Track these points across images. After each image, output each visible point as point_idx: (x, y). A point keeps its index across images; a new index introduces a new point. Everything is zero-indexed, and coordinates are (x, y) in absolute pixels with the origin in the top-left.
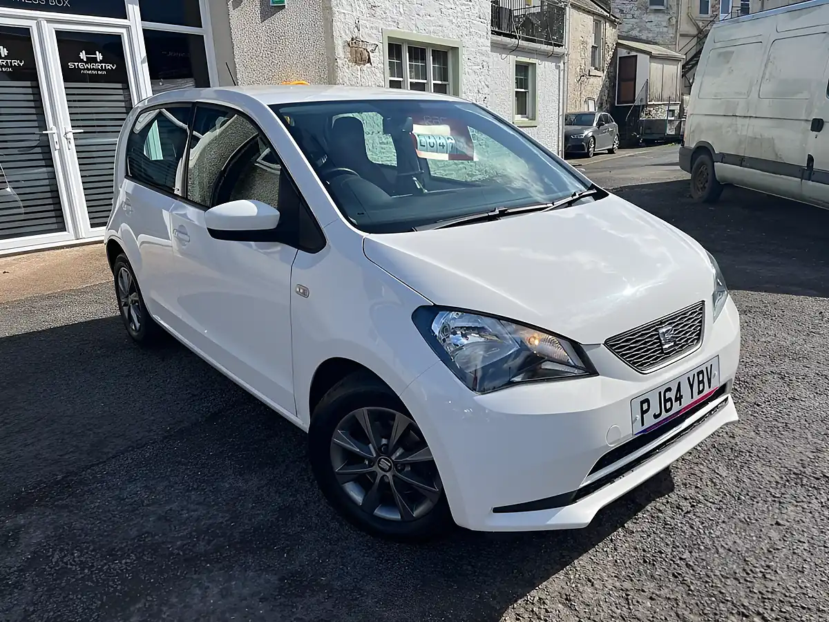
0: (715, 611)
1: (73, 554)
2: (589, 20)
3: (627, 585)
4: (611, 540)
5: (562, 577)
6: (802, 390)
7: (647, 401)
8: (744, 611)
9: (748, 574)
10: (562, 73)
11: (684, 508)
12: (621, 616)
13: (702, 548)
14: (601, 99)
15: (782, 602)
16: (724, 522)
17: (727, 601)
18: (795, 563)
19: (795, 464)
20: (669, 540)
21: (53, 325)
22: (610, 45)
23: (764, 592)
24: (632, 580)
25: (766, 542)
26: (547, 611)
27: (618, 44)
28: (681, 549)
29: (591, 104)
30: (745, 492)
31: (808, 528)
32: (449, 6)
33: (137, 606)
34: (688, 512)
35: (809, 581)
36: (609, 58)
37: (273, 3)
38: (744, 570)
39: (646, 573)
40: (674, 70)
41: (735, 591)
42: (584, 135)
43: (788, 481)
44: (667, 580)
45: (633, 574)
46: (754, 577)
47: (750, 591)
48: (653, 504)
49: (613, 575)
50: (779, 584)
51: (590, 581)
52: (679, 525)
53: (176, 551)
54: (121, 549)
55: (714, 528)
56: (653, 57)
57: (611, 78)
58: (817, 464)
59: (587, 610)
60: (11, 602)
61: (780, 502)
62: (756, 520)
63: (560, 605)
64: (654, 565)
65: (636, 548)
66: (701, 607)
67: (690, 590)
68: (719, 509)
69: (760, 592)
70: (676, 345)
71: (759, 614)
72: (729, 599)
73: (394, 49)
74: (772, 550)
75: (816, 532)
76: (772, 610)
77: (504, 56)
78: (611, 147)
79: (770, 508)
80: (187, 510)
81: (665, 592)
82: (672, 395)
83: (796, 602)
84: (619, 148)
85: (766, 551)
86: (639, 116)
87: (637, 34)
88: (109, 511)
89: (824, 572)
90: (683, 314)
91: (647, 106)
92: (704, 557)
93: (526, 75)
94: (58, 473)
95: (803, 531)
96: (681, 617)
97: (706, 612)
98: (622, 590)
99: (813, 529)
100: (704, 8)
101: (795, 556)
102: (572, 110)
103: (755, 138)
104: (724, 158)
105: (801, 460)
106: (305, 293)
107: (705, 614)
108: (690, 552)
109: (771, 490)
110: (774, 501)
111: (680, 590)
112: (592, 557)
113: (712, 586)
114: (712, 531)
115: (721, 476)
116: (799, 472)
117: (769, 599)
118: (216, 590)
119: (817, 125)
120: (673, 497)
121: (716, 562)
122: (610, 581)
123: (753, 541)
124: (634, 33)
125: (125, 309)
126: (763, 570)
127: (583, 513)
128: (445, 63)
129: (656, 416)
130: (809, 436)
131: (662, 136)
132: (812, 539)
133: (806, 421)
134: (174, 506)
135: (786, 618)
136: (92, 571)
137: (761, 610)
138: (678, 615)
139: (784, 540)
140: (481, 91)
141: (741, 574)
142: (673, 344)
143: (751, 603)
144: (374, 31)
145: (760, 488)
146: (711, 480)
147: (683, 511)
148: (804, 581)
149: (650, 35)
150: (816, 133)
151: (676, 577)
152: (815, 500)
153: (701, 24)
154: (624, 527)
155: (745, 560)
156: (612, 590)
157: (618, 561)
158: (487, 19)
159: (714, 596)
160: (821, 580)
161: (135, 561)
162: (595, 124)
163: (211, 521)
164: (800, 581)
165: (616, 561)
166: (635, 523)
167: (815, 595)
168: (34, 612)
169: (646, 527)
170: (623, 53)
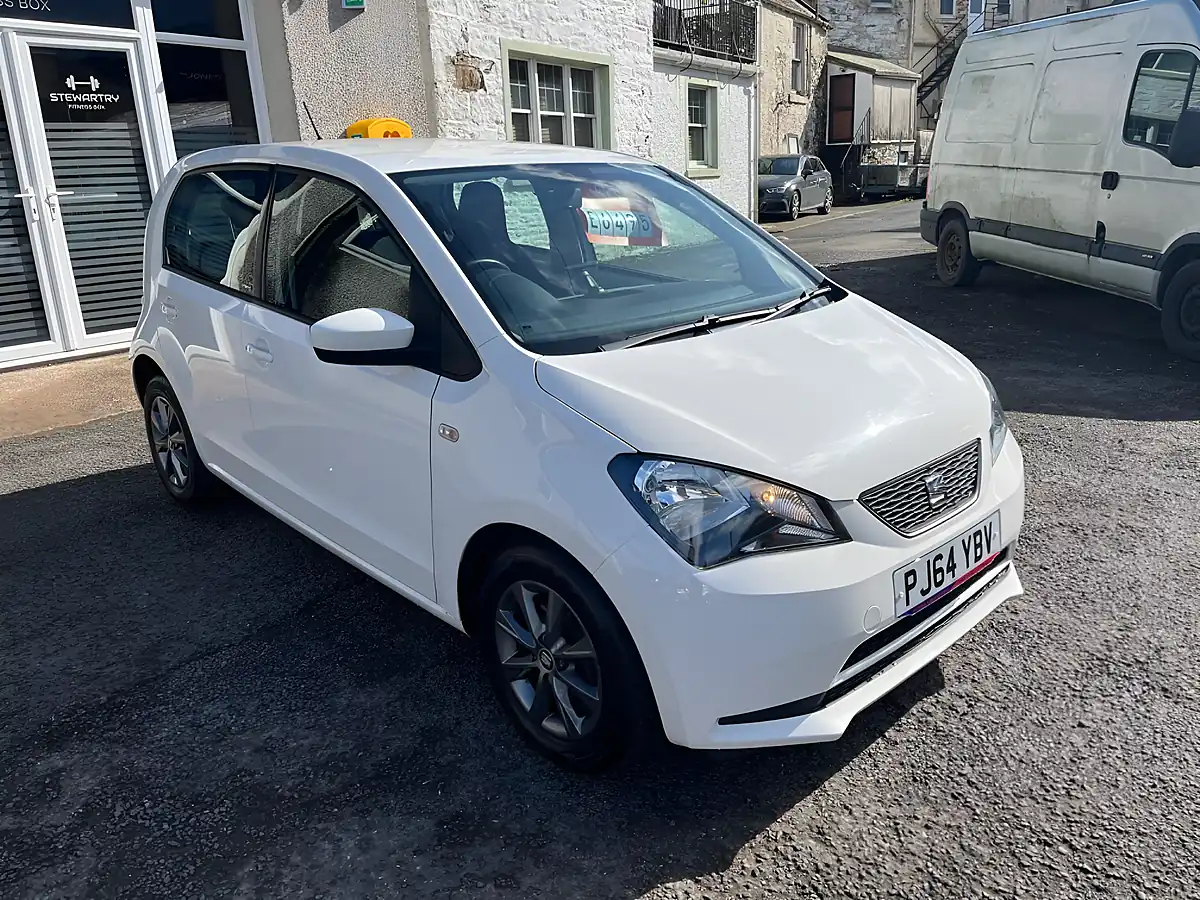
0: (1009, 840)
1: (143, 805)
2: (788, 23)
3: (895, 811)
4: (870, 754)
5: (810, 805)
6: (1101, 547)
7: (913, 572)
8: (1046, 838)
9: (1047, 791)
10: (753, 101)
11: (959, 710)
12: (891, 851)
13: (986, 759)
14: (806, 136)
15: (1093, 825)
16: (1011, 725)
17: (1025, 826)
18: (1107, 774)
19: (1099, 646)
20: (944, 751)
21: (51, 480)
22: (818, 60)
23: (1070, 814)
24: (900, 805)
25: (1067, 749)
26: (795, 849)
27: (828, 58)
28: (959, 762)
29: (793, 143)
30: (1035, 685)
31: (1120, 729)
32: (594, 6)
33: (246, 870)
34: (964, 714)
35: (1125, 797)
36: (816, 77)
37: (347, 4)
38: (1042, 786)
39: (917, 795)
40: (907, 95)
41: (1032, 814)
42: (785, 188)
43: (1090, 669)
44: (945, 802)
45: (901, 796)
46: (1056, 795)
47: (1052, 813)
48: (919, 705)
49: (877, 799)
50: (1088, 803)
51: (846, 808)
52: (955, 731)
53: (288, 794)
54: (209, 794)
55: (1000, 733)
56: (876, 76)
57: (819, 105)
58: (1126, 646)
59: (846, 846)
60: (67, 873)
61: (1082, 697)
62: (1053, 721)
63: (811, 841)
64: (927, 784)
65: (902, 764)
66: (991, 835)
67: (976, 814)
68: (1005, 709)
69: (1064, 814)
70: (946, 498)
71: (1065, 841)
72: (1027, 824)
73: (518, 68)
74: (1075, 759)
75: (1131, 735)
76: (1081, 836)
77: (672, 77)
78: (822, 205)
79: (1070, 705)
80: (294, 737)
81: (944, 818)
82: (943, 564)
83: (1110, 825)
84: (833, 205)
85: (1068, 761)
86: (859, 161)
87: (855, 44)
88: (184, 742)
89: (1143, 786)
90: (954, 457)
91: (869, 145)
92: (990, 771)
93: (703, 104)
94: (99, 693)
95: (1114, 734)
96: (967, 849)
97: (997, 841)
98: (888, 817)
99: (1127, 731)
100: (946, 8)
101: (1106, 767)
102: (766, 152)
103: (1024, 198)
104: (982, 225)
105: (1106, 641)
106: (453, 436)
107: (997, 844)
108: (972, 766)
109: (1070, 682)
110: (1074, 696)
111: (963, 814)
112: (847, 778)
113: (1003, 808)
114: (998, 738)
115: (1003, 665)
116: (1104, 658)
117: (1076, 822)
118: (351, 844)
119: (1110, 181)
120: (944, 696)
121: (1007, 776)
122: (873, 807)
123: (1050, 748)
124: (849, 42)
125: (162, 456)
126: (1066, 786)
127: (833, 721)
128: (590, 87)
129: (924, 593)
130: (1115, 609)
131: (892, 188)
132: (1126, 743)
133: (1109, 588)
134: (275, 732)
135: (1098, 845)
136: (173, 827)
137: (1067, 837)
138: (962, 847)
139: (1090, 746)
140: (641, 128)
141: (1038, 791)
142: (943, 496)
143: (1055, 828)
144: (489, 42)
145: (1055, 680)
146: (991, 671)
147: (957, 712)
148: (1118, 797)
149: (873, 45)
150: (1110, 192)
151: (956, 798)
152: (1127, 694)
153: (942, 29)
154: (885, 736)
155: (1042, 773)
156: (876, 818)
157: (881, 781)
158: (648, 23)
159: (1007, 821)
160: (1140, 796)
161: (231, 808)
162: (799, 173)
163: (329, 752)
164: (1114, 798)
165: (878, 781)
166: (899, 731)
167: (1134, 815)
168: (101, 884)
169: (912, 735)
170: (835, 70)
